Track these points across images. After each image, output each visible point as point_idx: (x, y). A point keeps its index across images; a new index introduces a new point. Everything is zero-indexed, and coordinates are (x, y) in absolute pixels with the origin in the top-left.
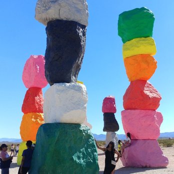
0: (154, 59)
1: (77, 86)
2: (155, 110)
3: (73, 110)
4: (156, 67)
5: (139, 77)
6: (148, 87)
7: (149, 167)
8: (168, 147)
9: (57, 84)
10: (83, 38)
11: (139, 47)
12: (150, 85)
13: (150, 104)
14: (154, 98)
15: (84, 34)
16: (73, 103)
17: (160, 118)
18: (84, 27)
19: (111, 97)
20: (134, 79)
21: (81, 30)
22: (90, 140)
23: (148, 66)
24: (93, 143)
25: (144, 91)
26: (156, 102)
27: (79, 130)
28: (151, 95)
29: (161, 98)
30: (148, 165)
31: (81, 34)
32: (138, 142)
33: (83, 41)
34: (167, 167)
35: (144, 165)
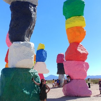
0: (84, 30)
1: (28, 44)
2: (84, 61)
3: (24, 59)
4: (85, 35)
5: (75, 40)
6: (80, 47)
7: (80, 96)
8: (96, 84)
9: (15, 42)
10: (33, 13)
11: (75, 22)
12: (82, 45)
13: (81, 57)
14: (84, 54)
15: (35, 11)
16: (24, 55)
17: (87, 66)
18: (35, 6)
19: (62, 54)
20: (72, 42)
21: (33, 7)
22: (37, 79)
23: (80, 33)
24: (38, 81)
25: (77, 49)
26: (85, 56)
27: (29, 72)
28: (82, 52)
29: (88, 54)
30: (79, 95)
31: (32, 10)
32: (73, 80)
33: (34, 15)
34: (91, 96)
35: (77, 95)
